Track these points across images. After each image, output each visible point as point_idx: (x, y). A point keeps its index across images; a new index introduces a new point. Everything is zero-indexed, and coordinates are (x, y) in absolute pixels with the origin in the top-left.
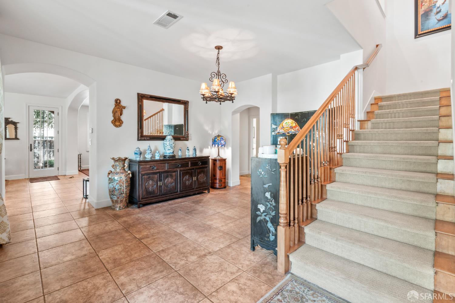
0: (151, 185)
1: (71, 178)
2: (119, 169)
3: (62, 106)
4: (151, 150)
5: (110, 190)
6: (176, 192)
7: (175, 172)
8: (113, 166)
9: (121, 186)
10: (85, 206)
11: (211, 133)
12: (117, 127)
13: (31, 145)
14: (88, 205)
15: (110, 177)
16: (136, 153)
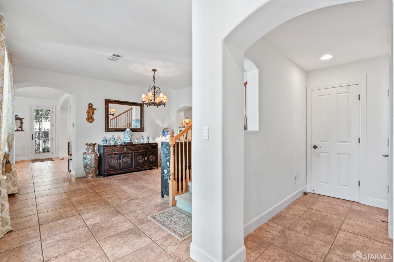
0: (113, 162)
1: (62, 159)
2: (90, 151)
3: (56, 106)
4: (114, 139)
5: (84, 165)
6: (131, 168)
7: (130, 153)
8: (87, 149)
9: (91, 162)
10: (68, 176)
11: (162, 126)
12: (90, 122)
13: (33, 135)
14: (71, 176)
15: (84, 156)
16: (103, 141)
